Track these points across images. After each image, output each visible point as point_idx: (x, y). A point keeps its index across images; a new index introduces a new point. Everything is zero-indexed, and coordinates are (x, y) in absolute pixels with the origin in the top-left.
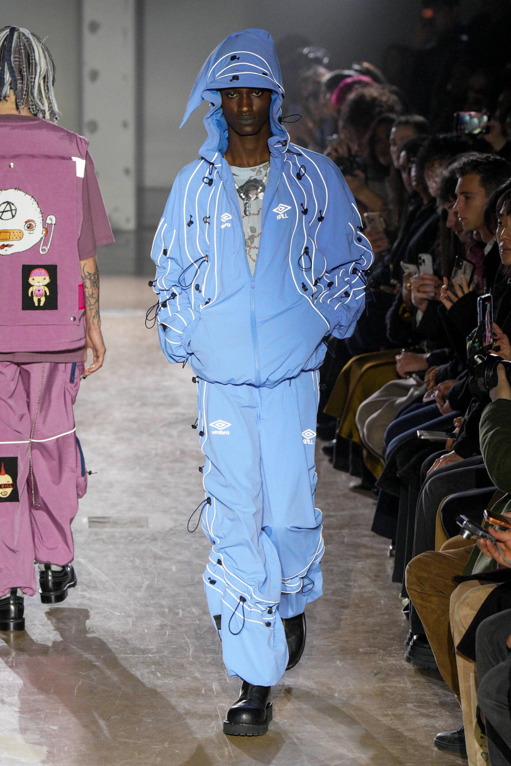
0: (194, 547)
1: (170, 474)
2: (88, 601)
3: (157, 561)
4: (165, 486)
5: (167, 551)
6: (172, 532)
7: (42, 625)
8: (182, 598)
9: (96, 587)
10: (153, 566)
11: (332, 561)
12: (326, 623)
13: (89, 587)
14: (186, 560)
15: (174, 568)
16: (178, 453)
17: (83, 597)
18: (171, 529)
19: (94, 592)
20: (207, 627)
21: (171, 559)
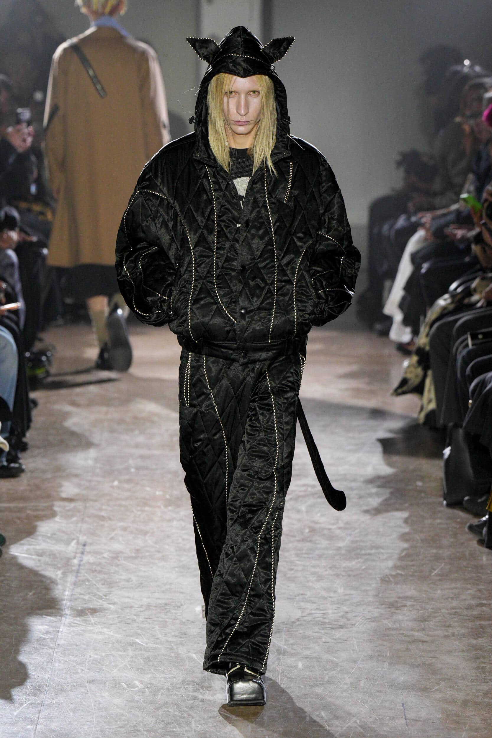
0: (324, 640)
1: (297, 555)
2: (201, 703)
3: (281, 656)
4: (292, 570)
5: (293, 644)
6: (298, 623)
7: (147, 731)
8: (309, 700)
9: (210, 687)
10: (276, 662)
11: (484, 657)
12: (476, 729)
13: (202, 687)
14: (315, 655)
15: (300, 665)
16: (307, 530)
17: (195, 698)
18: (298, 620)
19: (208, 692)
20: (338, 733)
21: (296, 654)
